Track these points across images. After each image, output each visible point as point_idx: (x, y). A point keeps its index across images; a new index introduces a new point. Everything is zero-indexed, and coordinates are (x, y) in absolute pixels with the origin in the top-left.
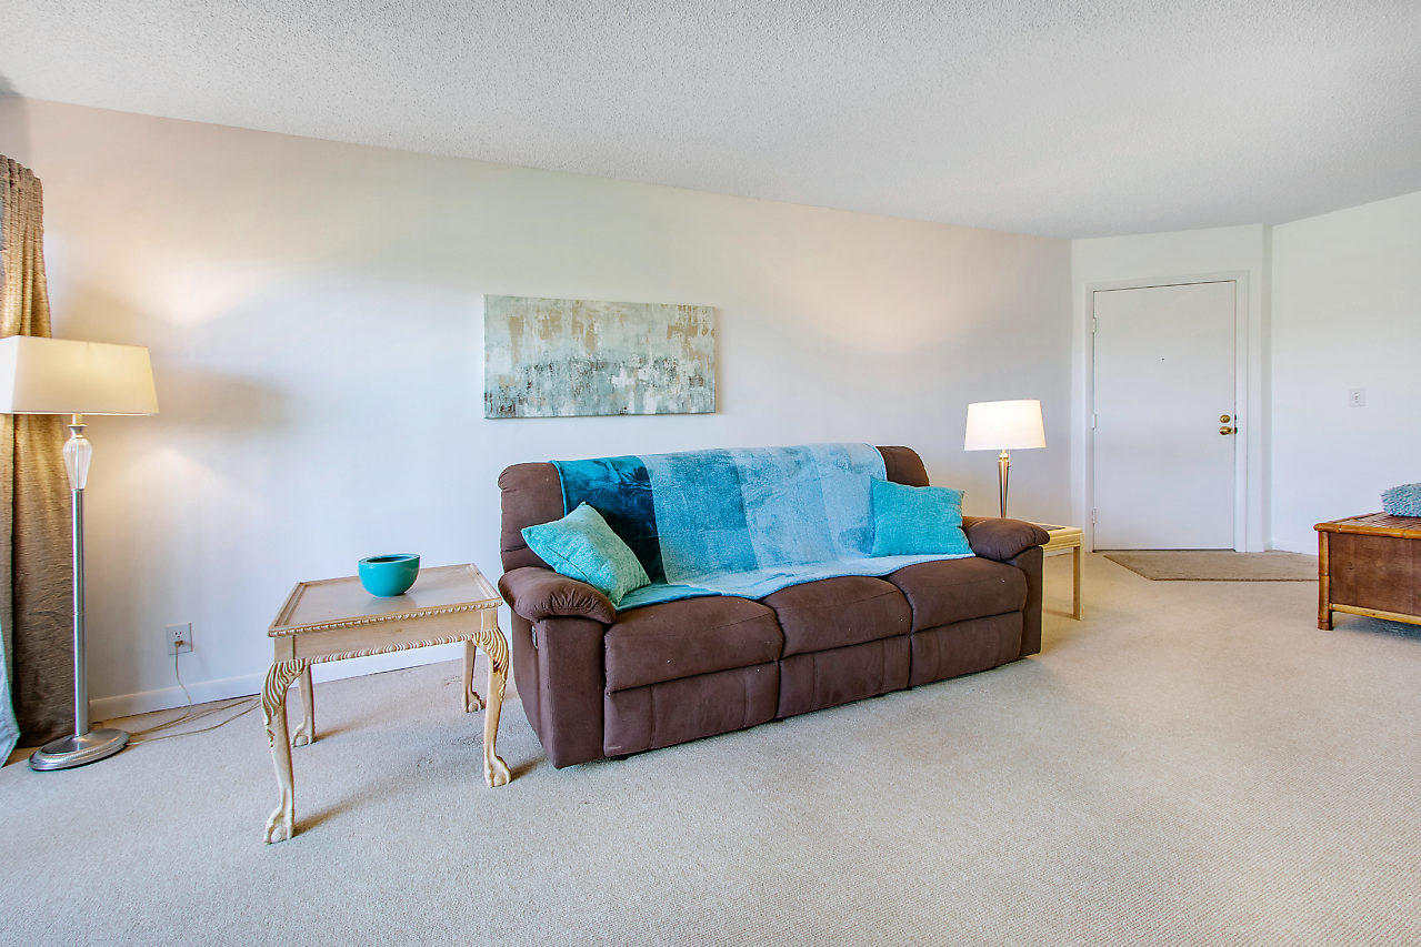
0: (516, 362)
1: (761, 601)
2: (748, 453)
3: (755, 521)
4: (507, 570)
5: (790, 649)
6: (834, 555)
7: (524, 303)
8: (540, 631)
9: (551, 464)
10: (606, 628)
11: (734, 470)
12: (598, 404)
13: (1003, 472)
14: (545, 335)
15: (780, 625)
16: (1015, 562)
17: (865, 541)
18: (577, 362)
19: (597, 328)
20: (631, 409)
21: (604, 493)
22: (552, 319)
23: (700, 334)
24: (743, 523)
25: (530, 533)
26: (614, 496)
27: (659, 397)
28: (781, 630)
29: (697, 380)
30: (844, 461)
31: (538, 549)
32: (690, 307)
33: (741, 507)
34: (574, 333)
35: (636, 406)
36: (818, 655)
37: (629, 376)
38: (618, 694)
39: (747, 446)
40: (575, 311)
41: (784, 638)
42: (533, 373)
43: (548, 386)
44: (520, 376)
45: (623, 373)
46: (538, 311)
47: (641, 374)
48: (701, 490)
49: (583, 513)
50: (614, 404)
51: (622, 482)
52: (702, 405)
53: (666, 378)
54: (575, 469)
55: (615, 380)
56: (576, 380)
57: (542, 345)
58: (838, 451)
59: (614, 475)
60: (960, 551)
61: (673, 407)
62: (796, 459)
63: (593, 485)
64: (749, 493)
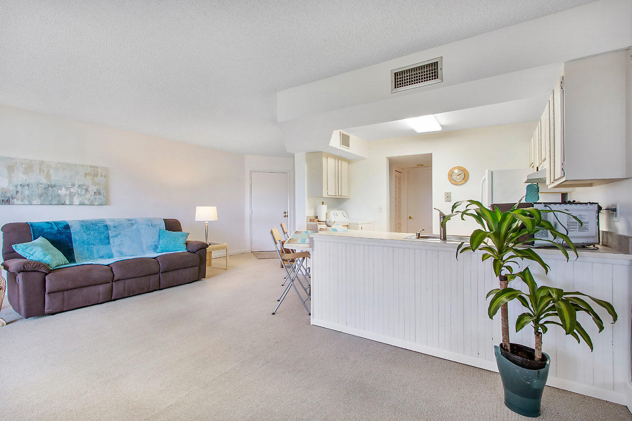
0: (10, 182)
1: (108, 265)
2: (113, 220)
3: (114, 242)
4: (5, 260)
5: (115, 279)
6: (143, 252)
7: (15, 160)
8: (20, 277)
9: (27, 223)
10: (46, 274)
11: (106, 226)
12: (51, 200)
13: (207, 228)
14: (25, 173)
15: (113, 271)
16: (197, 253)
17: (155, 248)
18: (41, 184)
19: (51, 172)
20: (67, 202)
21: (51, 233)
22: (29, 168)
23: (99, 177)
24: (109, 243)
25: (16, 246)
26: (55, 234)
27: (81, 199)
28: (113, 273)
29: (98, 193)
30: (151, 224)
31: (19, 252)
32: (95, 167)
33: (108, 238)
34: (40, 173)
35: (70, 201)
36: (126, 280)
37: (66, 190)
38: (51, 294)
39: (112, 218)
40: (41, 165)
41: (114, 275)
42: (19, 188)
43: (27, 193)
44: (12, 188)
45: (64, 189)
46: (22, 164)
47: (72, 190)
48: (92, 233)
49: (40, 240)
50: (59, 201)
51: (59, 230)
52: (100, 202)
53: (84, 192)
54: (37, 225)
55: (59, 192)
56: (41, 191)
57: (25, 177)
58: (149, 220)
59: (55, 227)
60: (183, 250)
61: (87, 202)
62: (131, 223)
63: (46, 230)
64: (111, 233)
